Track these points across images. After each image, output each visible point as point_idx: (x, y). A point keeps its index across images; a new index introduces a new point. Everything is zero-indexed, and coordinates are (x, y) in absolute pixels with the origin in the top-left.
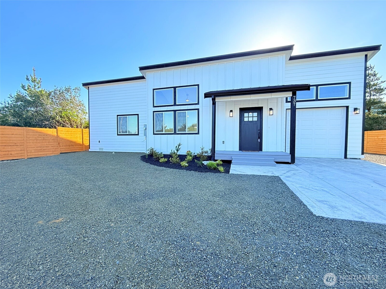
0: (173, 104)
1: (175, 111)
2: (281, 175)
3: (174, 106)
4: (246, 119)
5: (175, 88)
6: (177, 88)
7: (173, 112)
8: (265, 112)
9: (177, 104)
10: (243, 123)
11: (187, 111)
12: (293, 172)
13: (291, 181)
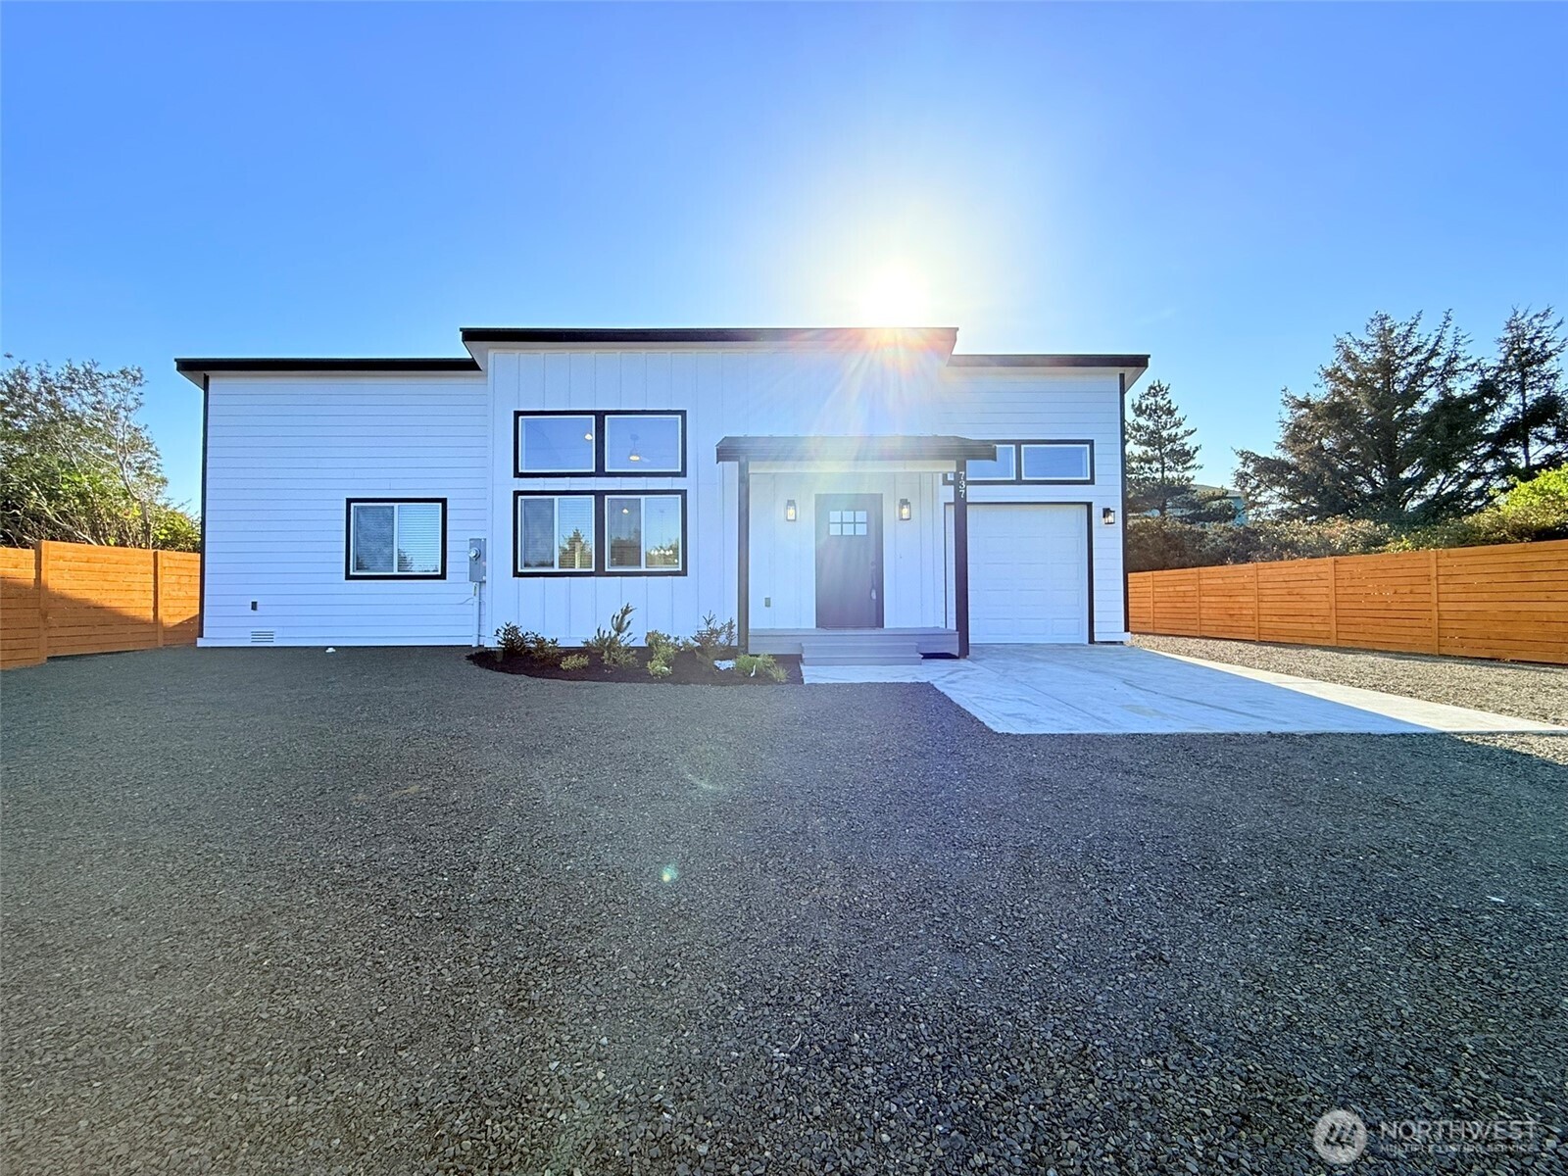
0: (593, 471)
1: (599, 495)
2: (935, 680)
3: (598, 476)
4: (834, 530)
5: (600, 415)
6: (607, 417)
7: (593, 497)
8: (890, 510)
9: (606, 470)
10: (826, 542)
11: (643, 497)
12: (963, 673)
13: (958, 690)
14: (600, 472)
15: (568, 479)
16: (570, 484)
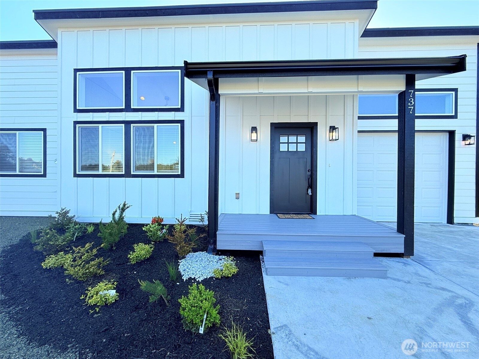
0: (124, 107)
1: (127, 123)
3: (127, 111)
4: (283, 148)
5: (128, 71)
6: (132, 72)
7: (123, 125)
8: (322, 134)
9: (132, 107)
10: (277, 156)
11: (156, 125)
14: (128, 108)
15: (107, 113)
16: (109, 117)
